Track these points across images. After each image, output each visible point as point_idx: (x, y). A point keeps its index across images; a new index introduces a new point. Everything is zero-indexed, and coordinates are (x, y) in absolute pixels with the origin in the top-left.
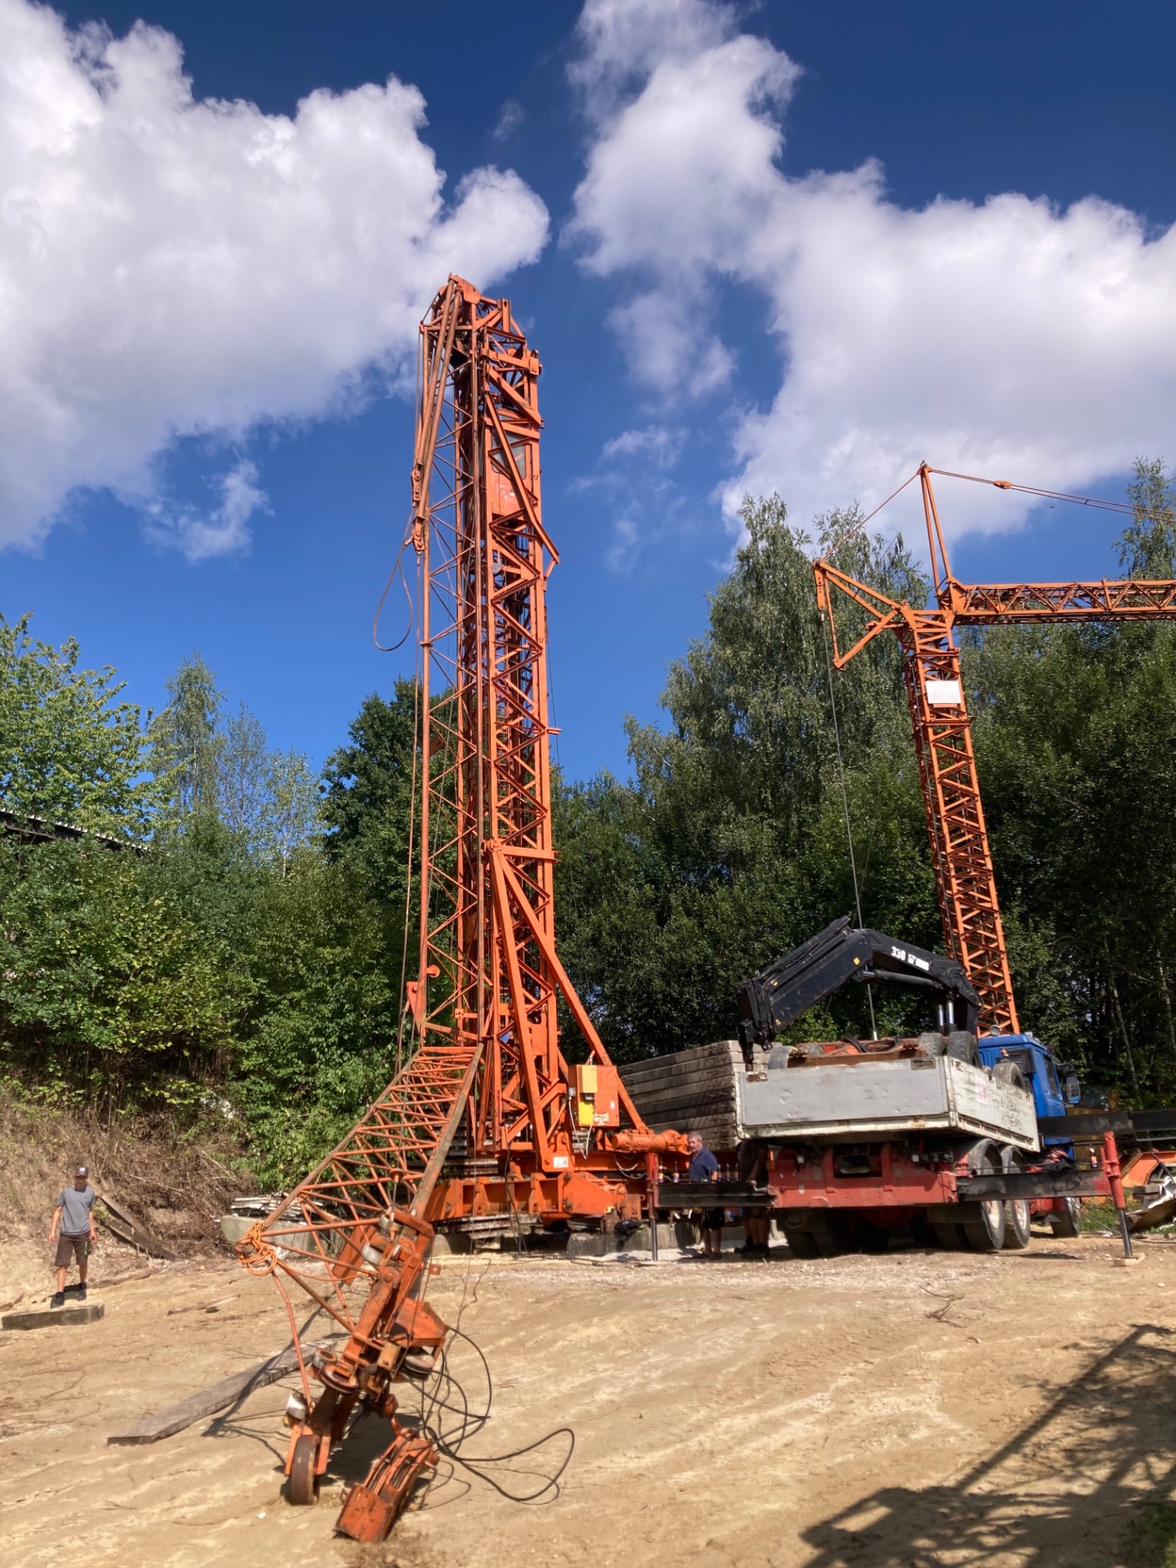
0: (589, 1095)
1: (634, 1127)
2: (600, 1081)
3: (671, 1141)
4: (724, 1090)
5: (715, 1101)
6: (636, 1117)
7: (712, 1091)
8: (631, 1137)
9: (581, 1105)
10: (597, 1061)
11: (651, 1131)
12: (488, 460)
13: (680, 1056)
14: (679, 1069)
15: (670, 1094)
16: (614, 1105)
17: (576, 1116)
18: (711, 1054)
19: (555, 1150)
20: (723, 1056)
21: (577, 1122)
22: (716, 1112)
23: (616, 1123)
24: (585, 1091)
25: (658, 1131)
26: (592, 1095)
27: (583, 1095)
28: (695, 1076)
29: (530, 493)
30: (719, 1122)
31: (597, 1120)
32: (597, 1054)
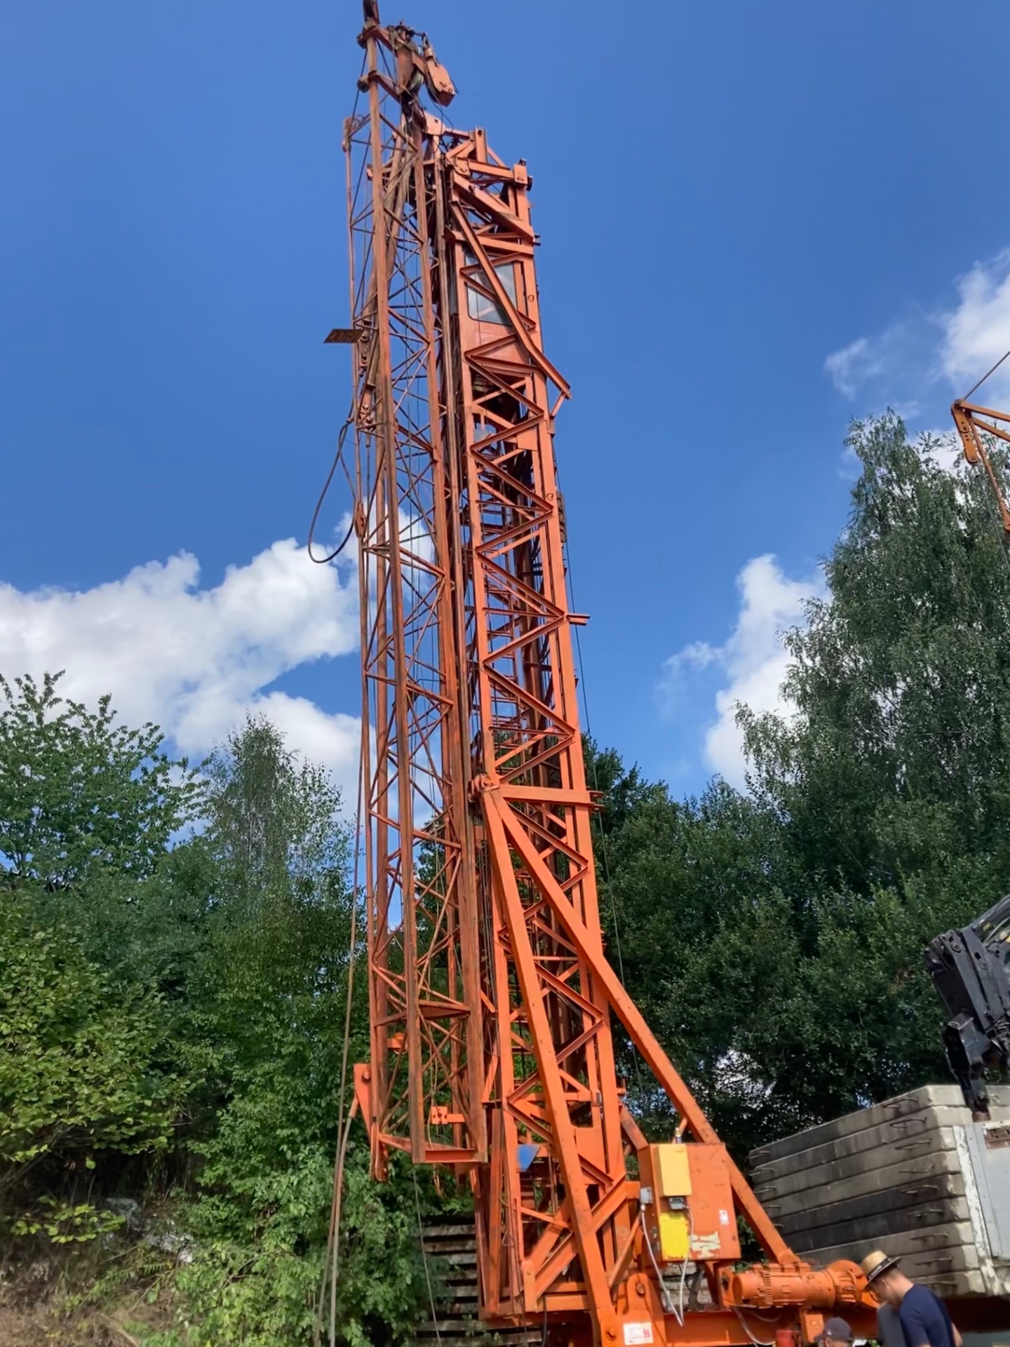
0: (677, 1198)
1: (773, 1258)
2: (694, 1171)
3: (845, 1283)
4: (931, 1179)
5: (916, 1200)
6: (774, 1239)
7: (908, 1183)
8: (766, 1278)
9: (664, 1219)
10: (691, 1136)
11: (803, 1265)
12: (460, 282)
13: (845, 1123)
14: (846, 1145)
15: (836, 1192)
16: (726, 1217)
17: (656, 1242)
18: (898, 1114)
19: (626, 1311)
20: (921, 1115)
21: (658, 1253)
22: (922, 1222)
23: (734, 1250)
24: (668, 1192)
25: (820, 1263)
26: (684, 1199)
27: (665, 1199)
28: (876, 1157)
29: (524, 317)
30: (931, 1241)
31: (696, 1247)
32: (690, 1125)
